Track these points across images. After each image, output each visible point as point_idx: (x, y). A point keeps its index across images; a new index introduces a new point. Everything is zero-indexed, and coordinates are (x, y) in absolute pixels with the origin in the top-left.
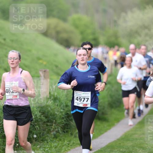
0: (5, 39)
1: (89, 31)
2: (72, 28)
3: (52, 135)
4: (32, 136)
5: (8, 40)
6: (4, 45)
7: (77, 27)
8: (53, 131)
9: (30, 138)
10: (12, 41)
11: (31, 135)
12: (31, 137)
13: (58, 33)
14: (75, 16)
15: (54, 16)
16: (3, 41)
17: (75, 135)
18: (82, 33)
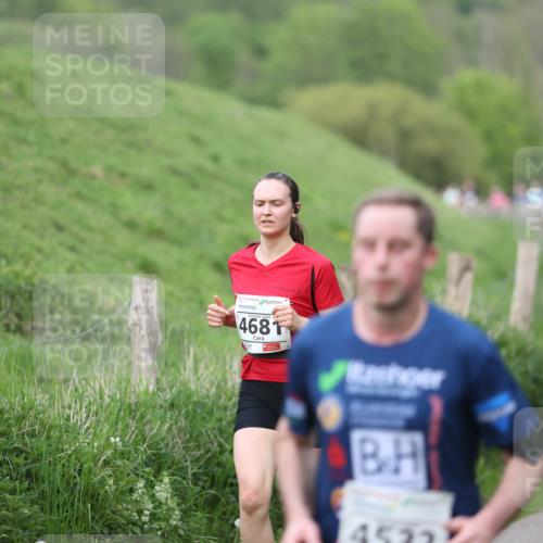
0: (215, 158)
1: (515, 130)
2: (457, 121)
6: (214, 177)
7: (470, 114)
10: (242, 163)
13: (405, 135)
14: (466, 76)
15: (391, 77)
16: (209, 165)
18: (489, 136)
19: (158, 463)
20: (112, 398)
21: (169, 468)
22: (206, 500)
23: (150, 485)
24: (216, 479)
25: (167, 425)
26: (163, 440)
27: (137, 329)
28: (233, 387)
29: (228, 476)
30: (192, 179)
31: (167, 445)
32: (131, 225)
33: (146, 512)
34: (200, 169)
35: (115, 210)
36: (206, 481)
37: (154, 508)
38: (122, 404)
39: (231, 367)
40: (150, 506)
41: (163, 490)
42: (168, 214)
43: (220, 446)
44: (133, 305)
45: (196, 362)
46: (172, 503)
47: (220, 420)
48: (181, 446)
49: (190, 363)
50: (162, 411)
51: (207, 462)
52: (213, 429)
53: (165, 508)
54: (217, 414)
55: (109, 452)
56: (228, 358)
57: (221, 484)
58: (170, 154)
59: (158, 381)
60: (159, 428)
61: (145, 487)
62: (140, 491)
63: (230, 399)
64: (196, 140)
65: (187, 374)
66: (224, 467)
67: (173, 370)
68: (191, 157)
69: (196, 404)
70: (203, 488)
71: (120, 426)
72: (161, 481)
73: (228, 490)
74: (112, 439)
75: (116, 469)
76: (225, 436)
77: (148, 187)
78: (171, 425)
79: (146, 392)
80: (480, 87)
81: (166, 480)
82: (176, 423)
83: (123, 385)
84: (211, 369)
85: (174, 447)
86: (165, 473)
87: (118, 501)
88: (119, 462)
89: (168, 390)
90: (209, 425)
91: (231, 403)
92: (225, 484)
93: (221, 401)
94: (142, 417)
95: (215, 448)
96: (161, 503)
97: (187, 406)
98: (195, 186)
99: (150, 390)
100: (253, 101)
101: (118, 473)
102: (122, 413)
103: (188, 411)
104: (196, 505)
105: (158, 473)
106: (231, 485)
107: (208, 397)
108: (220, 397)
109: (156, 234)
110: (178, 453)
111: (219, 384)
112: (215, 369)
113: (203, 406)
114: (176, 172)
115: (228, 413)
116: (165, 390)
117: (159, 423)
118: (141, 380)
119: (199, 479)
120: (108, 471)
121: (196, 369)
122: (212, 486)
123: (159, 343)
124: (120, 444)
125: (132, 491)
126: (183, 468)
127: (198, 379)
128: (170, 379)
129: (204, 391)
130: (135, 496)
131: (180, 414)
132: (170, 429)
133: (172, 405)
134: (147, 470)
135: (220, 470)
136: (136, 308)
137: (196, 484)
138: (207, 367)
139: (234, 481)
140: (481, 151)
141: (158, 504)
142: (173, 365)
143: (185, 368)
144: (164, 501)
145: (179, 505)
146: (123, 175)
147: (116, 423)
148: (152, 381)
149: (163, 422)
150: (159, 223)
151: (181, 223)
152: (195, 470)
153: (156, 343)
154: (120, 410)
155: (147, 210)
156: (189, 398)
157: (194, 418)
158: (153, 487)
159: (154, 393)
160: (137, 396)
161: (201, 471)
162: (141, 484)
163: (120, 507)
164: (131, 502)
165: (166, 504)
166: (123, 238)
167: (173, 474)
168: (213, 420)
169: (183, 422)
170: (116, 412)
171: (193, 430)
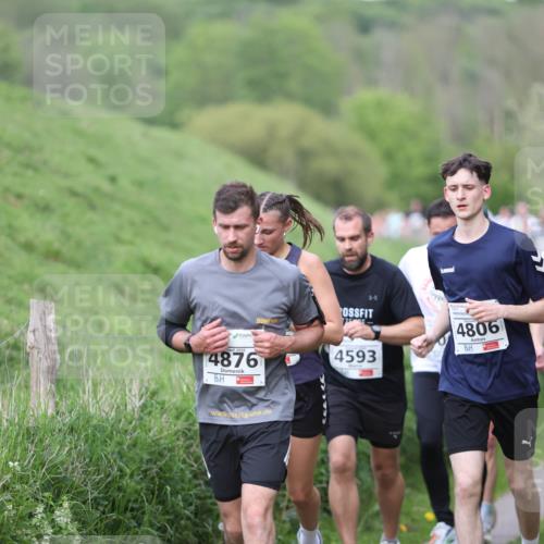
0: (113, 179)
1: (414, 150)
2: (357, 141)
3: (284, 522)
4: (213, 526)
5: (124, 182)
6: (112, 198)
7: (371, 134)
8: (287, 508)
9: (207, 534)
10: (140, 184)
11: (211, 522)
12: (210, 529)
13: (304, 155)
14: (365, 96)
15: (290, 96)
16: (106, 186)
17: (366, 522)
18: (389, 156)
19: (57, 487)
20: (10, 422)
21: (68, 492)
22: (106, 525)
23: (50, 510)
24: (117, 503)
25: (67, 449)
26: (62, 463)
27: (35, 352)
28: (133, 410)
29: (129, 501)
30: (90, 201)
31: (67, 469)
32: (28, 247)
33: (46, 537)
34: (97, 190)
35: (11, 231)
36: (106, 506)
37: (54, 533)
38: (20, 427)
39: (130, 391)
40: (50, 531)
41: (63, 515)
42: (66, 236)
43: (121, 470)
44: (31, 328)
45: (95, 385)
46: (72, 528)
47: (120, 444)
48: (81, 471)
49: (89, 385)
50: (62, 434)
51: (107, 486)
52: (113, 453)
53: (65, 533)
54: (117, 438)
55: (8, 477)
56: (127, 382)
57: (122, 509)
58: (67, 175)
59: (56, 404)
60: (58, 452)
61: (45, 511)
62: (40, 516)
63: (131, 423)
64: (92, 160)
65: (87, 397)
66: (125, 492)
67: (72, 393)
68: (88, 178)
69: (95, 427)
70: (104, 513)
71: (19, 451)
72: (61, 505)
73: (129, 514)
74: (11, 464)
75: (15, 493)
76: (124, 459)
77: (45, 208)
78: (71, 449)
79: (45, 415)
80: (381, 106)
81: (66, 505)
82: (76, 448)
83: (22, 408)
84: (111, 393)
85: (73, 472)
86: (65, 498)
87: (18, 526)
88: (18, 487)
89: (67, 414)
90: (109, 449)
91: (131, 426)
92: (126, 509)
93: (121, 426)
94: (41, 441)
95: (115, 472)
96: (61, 528)
97: (86, 430)
98: (92, 207)
99: (49, 414)
100: (151, 122)
101: (17, 498)
102: (20, 438)
103: (86, 435)
104: (95, 530)
105: (57, 497)
106: (132, 510)
107: (107, 419)
108: (120, 421)
109: (54, 256)
110: (77, 478)
111: (118, 407)
112: (114, 392)
113: (102, 429)
114: (74, 193)
115: (128, 437)
116: (63, 414)
117: (58, 447)
118: (40, 404)
119: (98, 504)
120: (8, 496)
121: (95, 392)
122: (113, 511)
123: (57, 366)
124: (19, 469)
125: (31, 516)
126: (82, 492)
127: (98, 402)
128: (69, 402)
129: (104, 414)
130: (34, 521)
131: (79, 438)
132: (69, 452)
133: (72, 430)
134: (46, 494)
135: (121, 495)
136: (34, 331)
137: (97, 509)
138: (105, 391)
139: (134, 506)
140: (382, 171)
141: (58, 530)
142: (72, 388)
143: (84, 392)
144: (63, 526)
145: (79, 530)
146: (19, 196)
147: (15, 448)
148: (51, 404)
149: (62, 446)
150: (56, 245)
151: (79, 245)
152: (96, 494)
153: (54, 367)
154: (18, 435)
155: (44, 231)
156: (88, 422)
157: (94, 441)
158: (53, 512)
159: (53, 417)
160: (36, 420)
161: (101, 495)
162: (40, 509)
163: (19, 532)
164: (31, 526)
165: (66, 529)
166: (21, 261)
167: (72, 499)
168: (113, 444)
169: (82, 446)
170: (14, 437)
171: (93, 454)
